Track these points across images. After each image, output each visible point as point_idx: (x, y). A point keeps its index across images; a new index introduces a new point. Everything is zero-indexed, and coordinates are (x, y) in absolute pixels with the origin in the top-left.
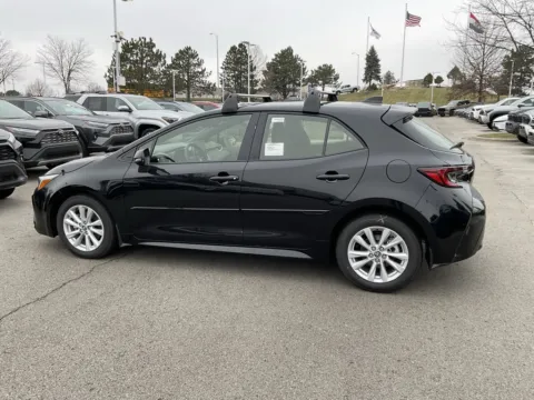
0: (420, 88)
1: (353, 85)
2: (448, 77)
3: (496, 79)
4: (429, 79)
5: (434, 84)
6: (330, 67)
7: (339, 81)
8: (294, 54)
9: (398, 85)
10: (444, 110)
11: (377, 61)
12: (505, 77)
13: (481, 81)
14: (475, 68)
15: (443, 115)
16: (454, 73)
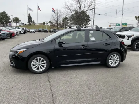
0: (42, 25)
1: (25, 23)
2: (49, 23)
3: (61, 24)
4: (44, 23)
5: (46, 24)
6: (18, 18)
7: (21, 22)
8: (6, 13)
9: (36, 24)
10: (50, 31)
11: (31, 17)
12: (63, 24)
13: (57, 24)
14: (56, 21)
15: (50, 32)
16: (50, 22)
